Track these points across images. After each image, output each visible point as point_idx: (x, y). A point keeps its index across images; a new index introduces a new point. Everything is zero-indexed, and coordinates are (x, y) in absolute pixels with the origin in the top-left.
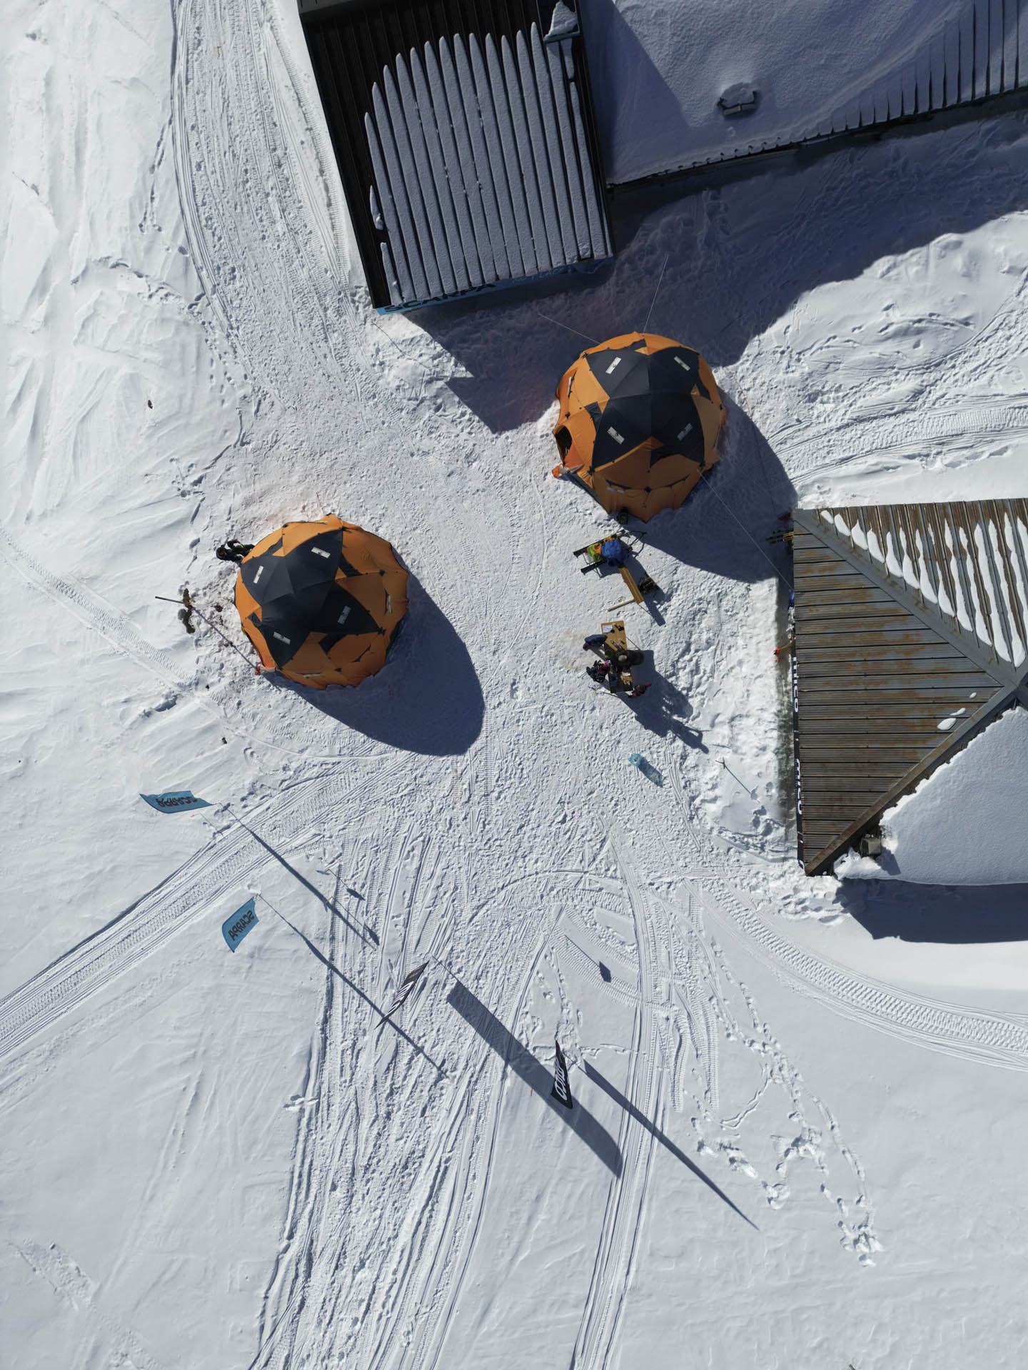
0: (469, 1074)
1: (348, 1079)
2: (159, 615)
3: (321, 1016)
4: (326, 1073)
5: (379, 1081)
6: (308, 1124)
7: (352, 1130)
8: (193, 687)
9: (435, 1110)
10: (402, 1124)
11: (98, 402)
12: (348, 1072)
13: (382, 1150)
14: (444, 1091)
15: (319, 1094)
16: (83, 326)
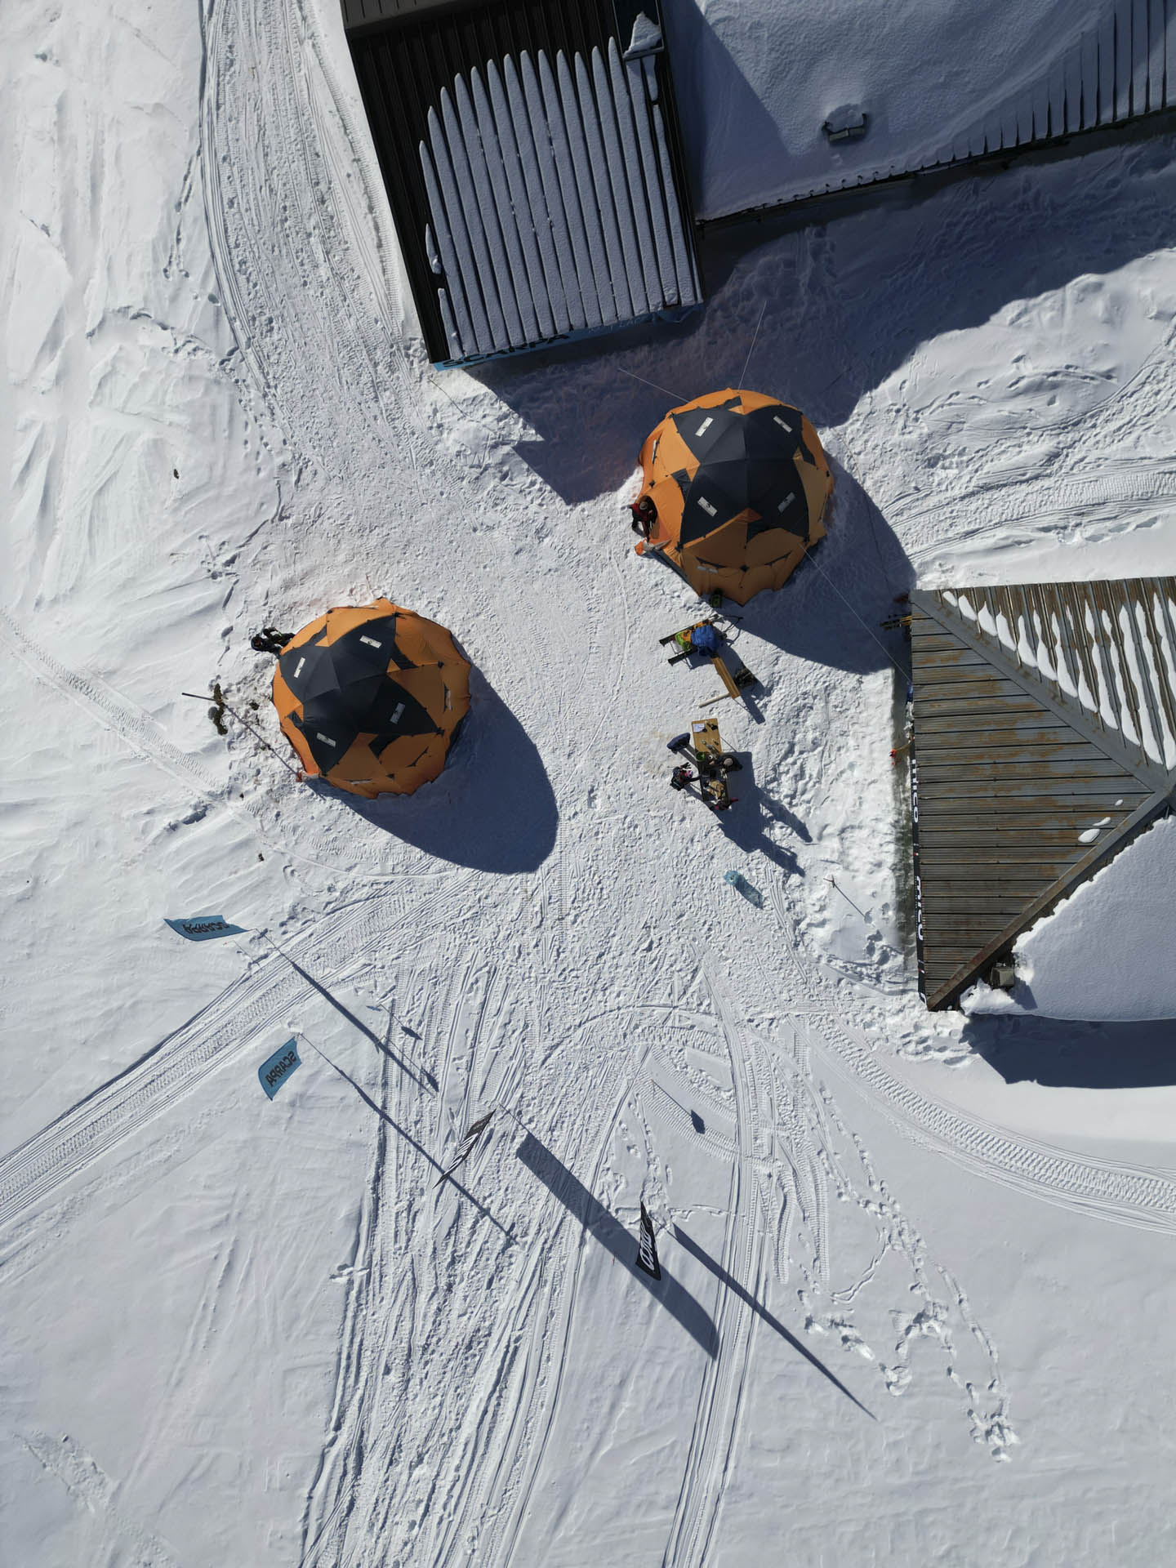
0: (542, 1240)
1: (404, 1245)
2: (186, 714)
3: (372, 1174)
4: (378, 1239)
5: (439, 1248)
6: (358, 1298)
7: (408, 1304)
8: (226, 796)
9: (503, 1281)
10: (465, 1298)
11: (115, 474)
12: (403, 1238)
13: (443, 1327)
14: (513, 1260)
15: (370, 1262)
16: (100, 385)
